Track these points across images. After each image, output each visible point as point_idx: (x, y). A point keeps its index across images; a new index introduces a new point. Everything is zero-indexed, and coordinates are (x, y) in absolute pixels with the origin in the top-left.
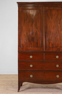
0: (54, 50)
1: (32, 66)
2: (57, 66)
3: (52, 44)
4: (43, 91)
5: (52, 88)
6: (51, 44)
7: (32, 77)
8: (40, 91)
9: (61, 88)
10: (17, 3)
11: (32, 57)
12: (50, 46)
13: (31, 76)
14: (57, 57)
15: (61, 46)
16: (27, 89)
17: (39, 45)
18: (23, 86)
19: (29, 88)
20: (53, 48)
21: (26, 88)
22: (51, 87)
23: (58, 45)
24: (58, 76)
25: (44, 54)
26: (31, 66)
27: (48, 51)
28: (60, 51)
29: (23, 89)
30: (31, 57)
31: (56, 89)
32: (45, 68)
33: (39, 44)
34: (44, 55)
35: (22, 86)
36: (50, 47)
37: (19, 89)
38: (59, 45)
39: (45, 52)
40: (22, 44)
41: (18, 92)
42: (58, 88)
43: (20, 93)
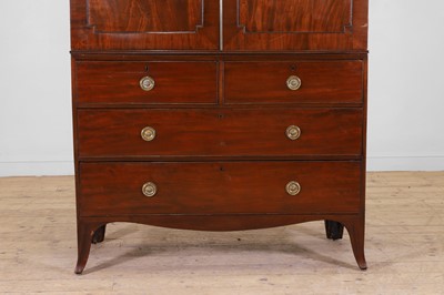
0: (279, 43)
1: (152, 137)
2: (293, 132)
3: (264, 7)
4: (215, 267)
5: (265, 247)
6: (259, 9)
7: (153, 193)
8: (198, 268)
9: (309, 247)
11: (152, 85)
12: (254, 22)
13: (149, 190)
14: (290, 86)
15: (315, 21)
16: (130, 255)
17: (191, 19)
18: (109, 239)
19: (142, 251)
20: (271, 30)
21: (124, 250)
22: (263, 240)
23: (302, 16)
24: (293, 188)
25: (222, 68)
26: (148, 134)
27: (242, 51)
28: (308, 52)
29: (109, 259)
30: (147, 84)
31: (285, 251)
32: (222, 144)
33: (190, 9)
34: (222, 75)
35: (105, 243)
36: (255, 29)
37: (82, 261)
38: (308, 16)
39: (224, 57)
40: (93, 11)
41: (77, 273)
42: (296, 249)
43: (88, 281)
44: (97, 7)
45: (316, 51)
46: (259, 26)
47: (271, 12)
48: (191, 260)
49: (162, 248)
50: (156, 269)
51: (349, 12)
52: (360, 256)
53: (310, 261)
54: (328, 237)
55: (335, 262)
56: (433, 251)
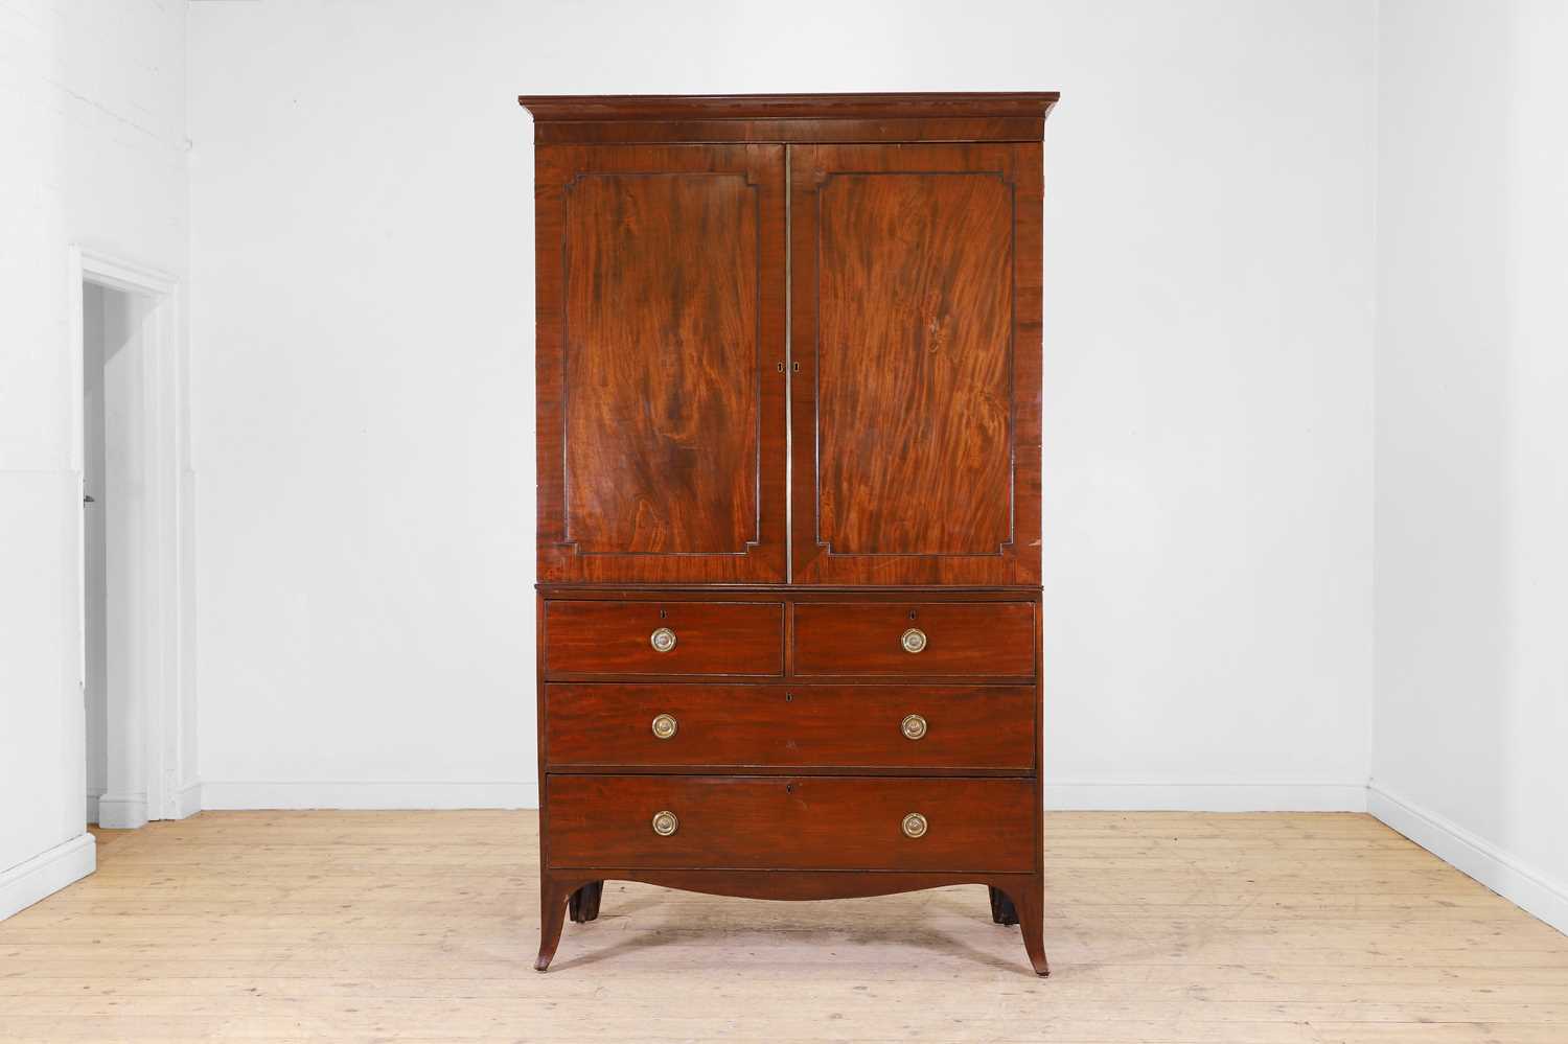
0: (888, 571)
1: (671, 732)
2: (914, 727)
3: (862, 511)
4: (780, 965)
5: (869, 935)
6: (853, 516)
7: (671, 830)
8: (749, 966)
9: (955, 936)
10: (525, 101)
11: (671, 644)
12: (846, 538)
13: (664, 823)
14: (907, 645)
15: (950, 535)
16: (638, 943)
17: (739, 530)
18: (607, 917)
19: (661, 936)
20: (874, 550)
21: (631, 935)
23: (927, 527)
24: (915, 825)
25: (791, 613)
26: (664, 727)
27: (825, 586)
28: (938, 588)
29: (600, 947)
30: (663, 640)
31: (912, 942)
32: (791, 745)
33: (737, 515)
34: (790, 626)
35: (599, 923)
36: (846, 550)
37: (548, 946)
38: (938, 526)
39: (792, 596)
40: (575, 518)
41: (540, 969)
42: (935, 940)
43: (558, 982)
44: (581, 512)
45: (952, 586)
46: (854, 545)
47: (873, 521)
48: (741, 951)
49: (697, 932)
50: (678, 967)
51: (1008, 520)
52: (1036, 950)
53: (953, 960)
54: (997, 919)
55: (997, 963)
56: (1181, 948)
